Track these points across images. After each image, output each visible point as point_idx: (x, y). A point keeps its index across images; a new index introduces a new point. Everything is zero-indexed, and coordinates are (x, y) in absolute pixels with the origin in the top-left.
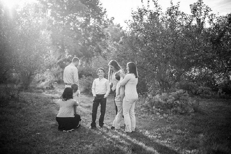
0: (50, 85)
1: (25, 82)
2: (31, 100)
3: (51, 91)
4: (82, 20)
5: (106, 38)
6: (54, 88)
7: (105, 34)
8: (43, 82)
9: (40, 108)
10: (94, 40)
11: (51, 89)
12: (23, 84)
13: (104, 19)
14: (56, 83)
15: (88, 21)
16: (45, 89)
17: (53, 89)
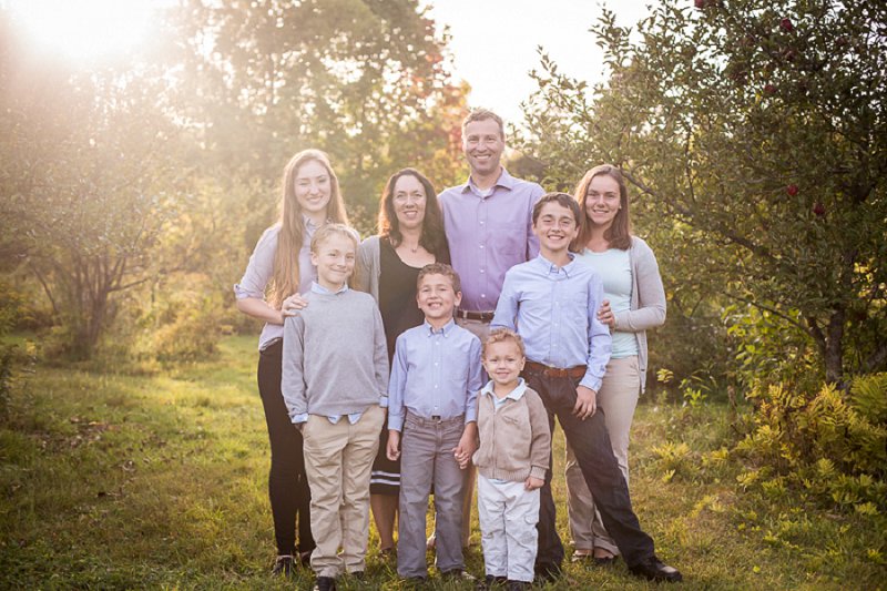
0: (202, 341)
1: (78, 323)
2: (79, 417)
3: (202, 367)
4: (349, 71)
5: (453, 146)
6: (220, 353)
7: (446, 128)
8: (166, 326)
9: (116, 466)
10: (402, 154)
11: (207, 357)
12: (69, 333)
13: (443, 68)
14: (229, 328)
15: (372, 76)
16: (175, 360)
17: (214, 360)
